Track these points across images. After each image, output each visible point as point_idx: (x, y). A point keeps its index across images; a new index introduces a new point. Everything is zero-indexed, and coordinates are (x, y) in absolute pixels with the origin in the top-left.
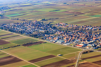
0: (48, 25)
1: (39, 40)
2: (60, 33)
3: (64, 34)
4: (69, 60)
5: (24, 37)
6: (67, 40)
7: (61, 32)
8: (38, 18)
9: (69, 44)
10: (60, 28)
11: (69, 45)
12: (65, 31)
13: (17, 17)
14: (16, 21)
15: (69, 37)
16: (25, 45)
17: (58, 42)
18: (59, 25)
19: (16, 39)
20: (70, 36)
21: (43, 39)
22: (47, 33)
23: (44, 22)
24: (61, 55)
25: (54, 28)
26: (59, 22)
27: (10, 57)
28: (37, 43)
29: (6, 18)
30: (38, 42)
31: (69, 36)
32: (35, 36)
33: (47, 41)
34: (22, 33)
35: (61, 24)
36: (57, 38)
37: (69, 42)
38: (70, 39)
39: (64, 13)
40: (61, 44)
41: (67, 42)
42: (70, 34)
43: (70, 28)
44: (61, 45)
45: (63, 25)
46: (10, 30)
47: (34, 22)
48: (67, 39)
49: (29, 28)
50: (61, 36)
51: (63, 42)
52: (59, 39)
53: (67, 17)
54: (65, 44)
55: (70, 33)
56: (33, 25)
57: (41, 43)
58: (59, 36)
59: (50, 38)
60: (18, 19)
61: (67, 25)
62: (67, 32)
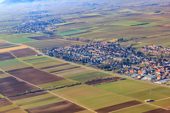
0: (129, 49)
1: (112, 74)
2: (148, 63)
3: (157, 65)
4: (165, 110)
5: (88, 69)
6: (161, 75)
7: (150, 60)
8: (111, 36)
9: (164, 81)
10: (149, 55)
11: (165, 84)
12: (157, 60)
13: (76, 36)
14: (75, 43)
15: (165, 69)
16: (89, 83)
17: (145, 78)
18: (147, 48)
19: (75, 72)
20: (167, 68)
21: (119, 72)
22: (127, 63)
23: (122, 44)
24: (150, 101)
25: (139, 54)
26: (147, 44)
27: (64, 102)
28: (109, 80)
29: (59, 37)
30: (111, 79)
31: (165, 67)
32: (107, 68)
33: (126, 77)
34: (84, 62)
35: (151, 47)
36: (144, 71)
37: (165, 78)
38: (167, 72)
39: (155, 28)
40: (152, 81)
41: (161, 79)
42: (166, 64)
43: (166, 54)
44: (151, 83)
45: (154, 48)
46: (64, 58)
47: (105, 44)
48: (161, 72)
49: (96, 55)
50: (151, 68)
51: (154, 79)
52: (147, 74)
53: (161, 34)
54: (157, 82)
55: (167, 62)
56: (103, 49)
57: (116, 79)
58: (147, 68)
59: (131, 71)
60: (78, 39)
61: (162, 50)
62: (160, 61)
